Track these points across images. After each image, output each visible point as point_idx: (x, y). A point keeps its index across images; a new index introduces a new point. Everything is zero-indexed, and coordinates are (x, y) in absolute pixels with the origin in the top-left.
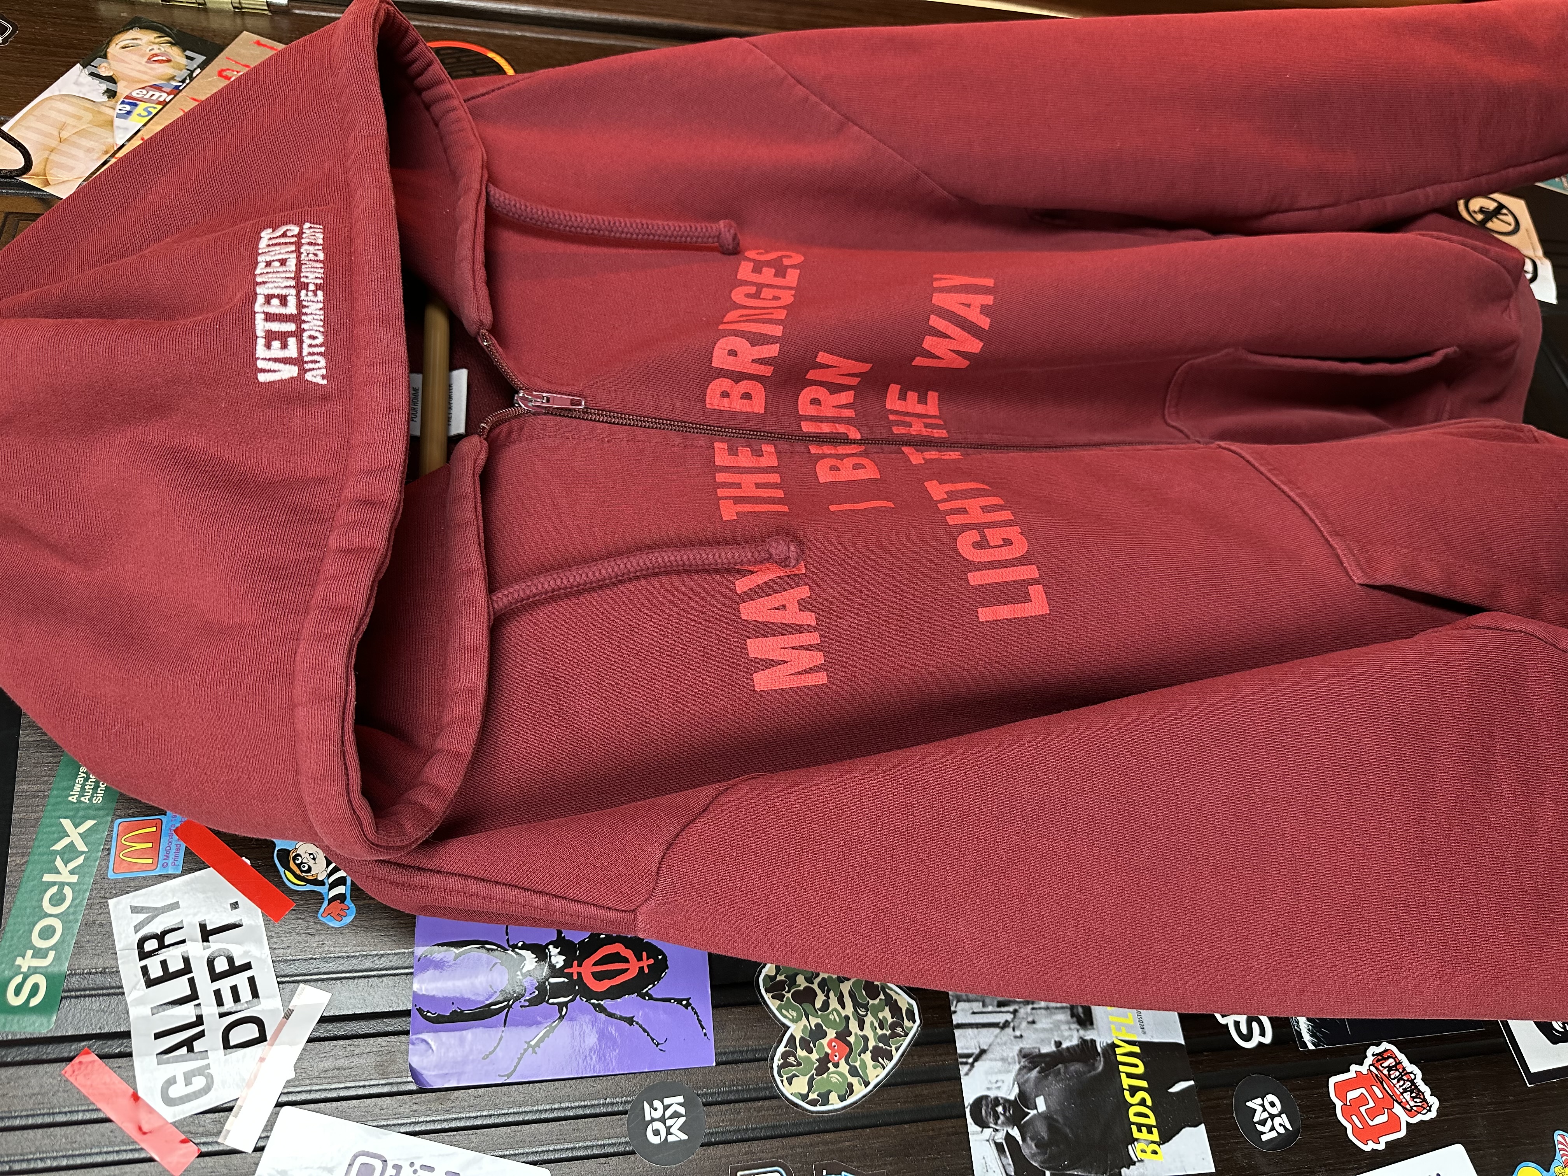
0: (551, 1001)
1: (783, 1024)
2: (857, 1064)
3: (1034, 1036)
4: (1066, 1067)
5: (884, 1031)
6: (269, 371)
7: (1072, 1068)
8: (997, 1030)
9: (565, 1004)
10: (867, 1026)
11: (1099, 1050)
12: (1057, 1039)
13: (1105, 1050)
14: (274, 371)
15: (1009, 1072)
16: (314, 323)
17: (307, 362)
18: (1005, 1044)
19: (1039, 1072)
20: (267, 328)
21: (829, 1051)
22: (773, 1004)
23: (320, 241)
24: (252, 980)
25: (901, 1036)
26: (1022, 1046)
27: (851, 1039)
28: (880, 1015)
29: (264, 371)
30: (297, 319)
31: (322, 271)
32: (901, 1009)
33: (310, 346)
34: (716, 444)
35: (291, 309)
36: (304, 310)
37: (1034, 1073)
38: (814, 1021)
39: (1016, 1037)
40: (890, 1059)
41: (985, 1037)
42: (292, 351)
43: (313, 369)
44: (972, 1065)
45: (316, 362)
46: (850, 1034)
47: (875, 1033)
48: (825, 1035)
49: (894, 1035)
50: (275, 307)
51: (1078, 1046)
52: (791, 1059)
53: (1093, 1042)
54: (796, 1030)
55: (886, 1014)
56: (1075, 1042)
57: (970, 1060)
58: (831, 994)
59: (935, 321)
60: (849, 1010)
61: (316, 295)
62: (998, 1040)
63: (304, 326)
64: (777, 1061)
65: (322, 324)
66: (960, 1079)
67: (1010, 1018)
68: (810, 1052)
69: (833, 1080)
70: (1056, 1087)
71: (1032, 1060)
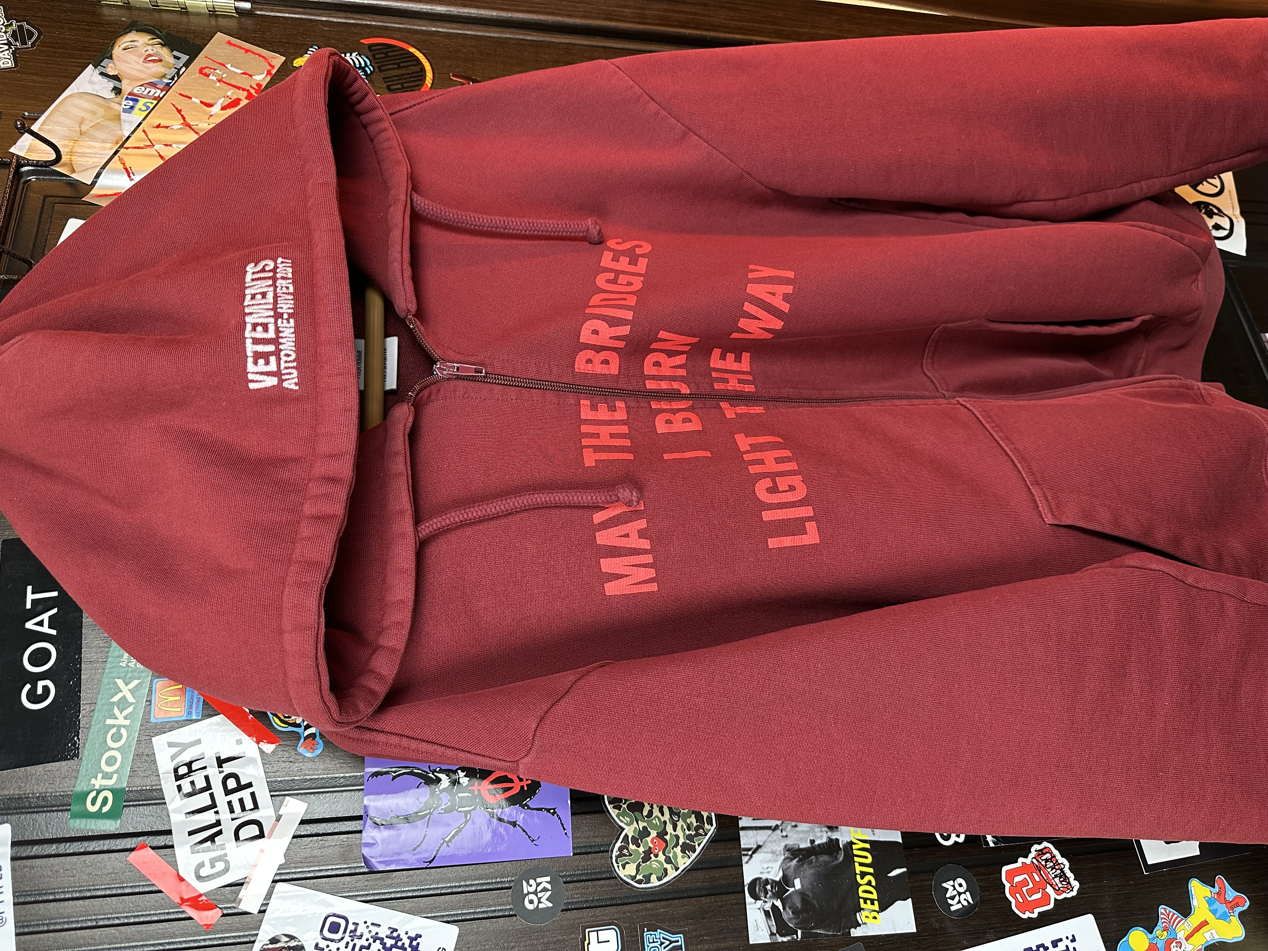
0: (459, 809)
1: (620, 827)
2: (671, 855)
3: (795, 836)
4: (817, 858)
5: (691, 832)
6: (257, 381)
7: (821, 859)
8: (770, 832)
9: (469, 812)
10: (679, 828)
11: (841, 846)
12: (812, 838)
13: (845, 846)
14: (261, 381)
15: (777, 861)
16: (288, 345)
17: (284, 374)
18: (775, 841)
19: (798, 862)
20: (254, 350)
21: (652, 846)
22: (614, 812)
23: (290, 276)
24: (253, 795)
25: (702, 835)
26: (786, 843)
27: (667, 837)
28: (688, 821)
29: (252, 381)
30: (275, 341)
31: (293, 302)
32: (703, 817)
33: (286, 362)
34: (582, 402)
35: (271, 334)
36: (281, 335)
37: (794, 862)
38: (642, 824)
39: (783, 837)
40: (694, 851)
41: (761, 837)
42: (273, 367)
43: (289, 379)
44: (751, 856)
45: (290, 374)
46: (667, 834)
47: (684, 834)
48: (649, 834)
49: (698, 835)
50: (259, 334)
51: (826, 843)
52: (625, 851)
53: (837, 840)
54: (629, 831)
55: (693, 820)
56: (824, 840)
57: (750, 853)
58: (655, 806)
59: (748, 307)
60: (667, 817)
61: (289, 322)
62: (770, 839)
63: (281, 347)
64: (615, 853)
65: (294, 344)
66: (742, 866)
67: (779, 823)
68: (638, 846)
69: (654, 866)
70: (809, 872)
71: (793, 852)
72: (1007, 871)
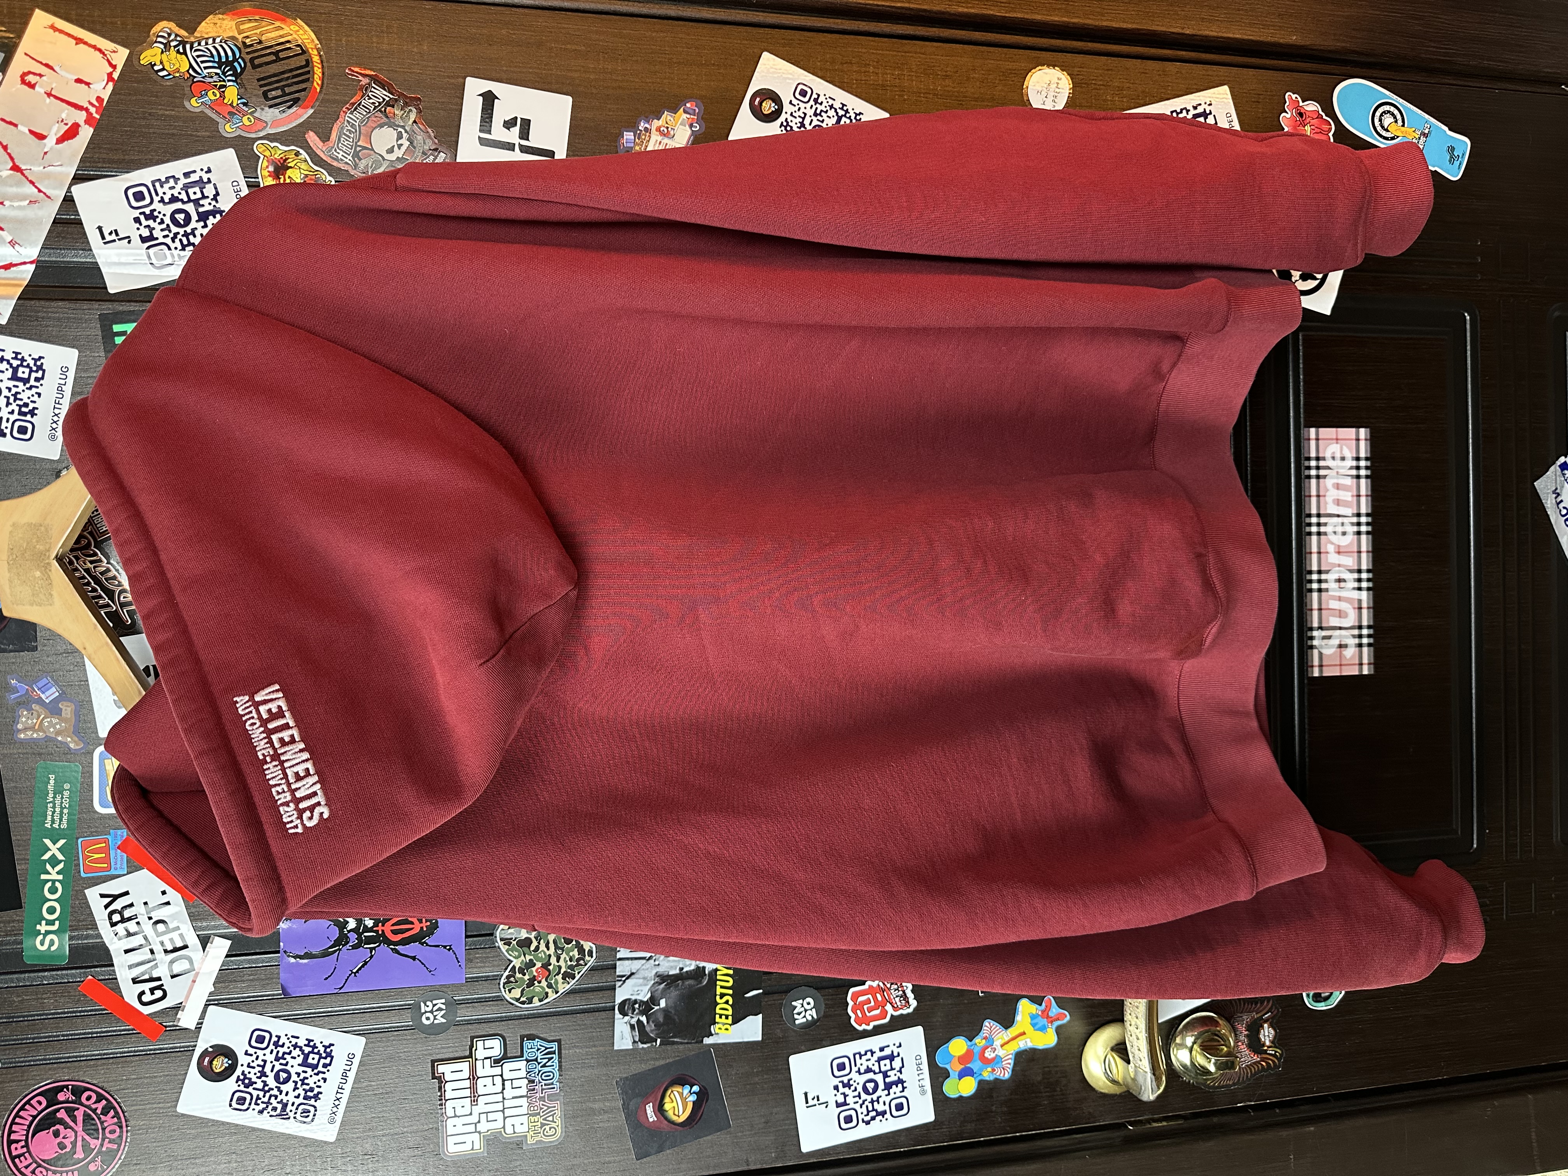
0: (365, 946)
1: (509, 960)
2: (552, 982)
3: (667, 964)
4: (683, 983)
5: (572, 963)
7: (687, 983)
8: (644, 961)
9: (374, 948)
10: (562, 960)
11: (707, 972)
13: (710, 973)
15: (646, 985)
18: (647, 969)
19: (666, 985)
21: (536, 974)
22: (504, 948)
24: (181, 935)
25: (582, 965)
26: (658, 970)
27: (551, 968)
28: (571, 954)
32: (585, 950)
37: (663, 986)
38: (528, 958)
39: (655, 965)
40: (573, 978)
41: (635, 965)
44: (624, 981)
46: (550, 964)
47: (566, 964)
48: (534, 965)
49: (578, 965)
51: (694, 970)
52: (512, 979)
53: (704, 968)
54: (517, 963)
55: (575, 953)
56: (692, 967)
57: (624, 979)
58: (542, 941)
60: (552, 951)
62: (644, 967)
64: (503, 980)
66: (615, 989)
67: (653, 955)
68: (524, 975)
69: (537, 990)
70: (674, 993)
71: (663, 978)
72: (853, 993)
